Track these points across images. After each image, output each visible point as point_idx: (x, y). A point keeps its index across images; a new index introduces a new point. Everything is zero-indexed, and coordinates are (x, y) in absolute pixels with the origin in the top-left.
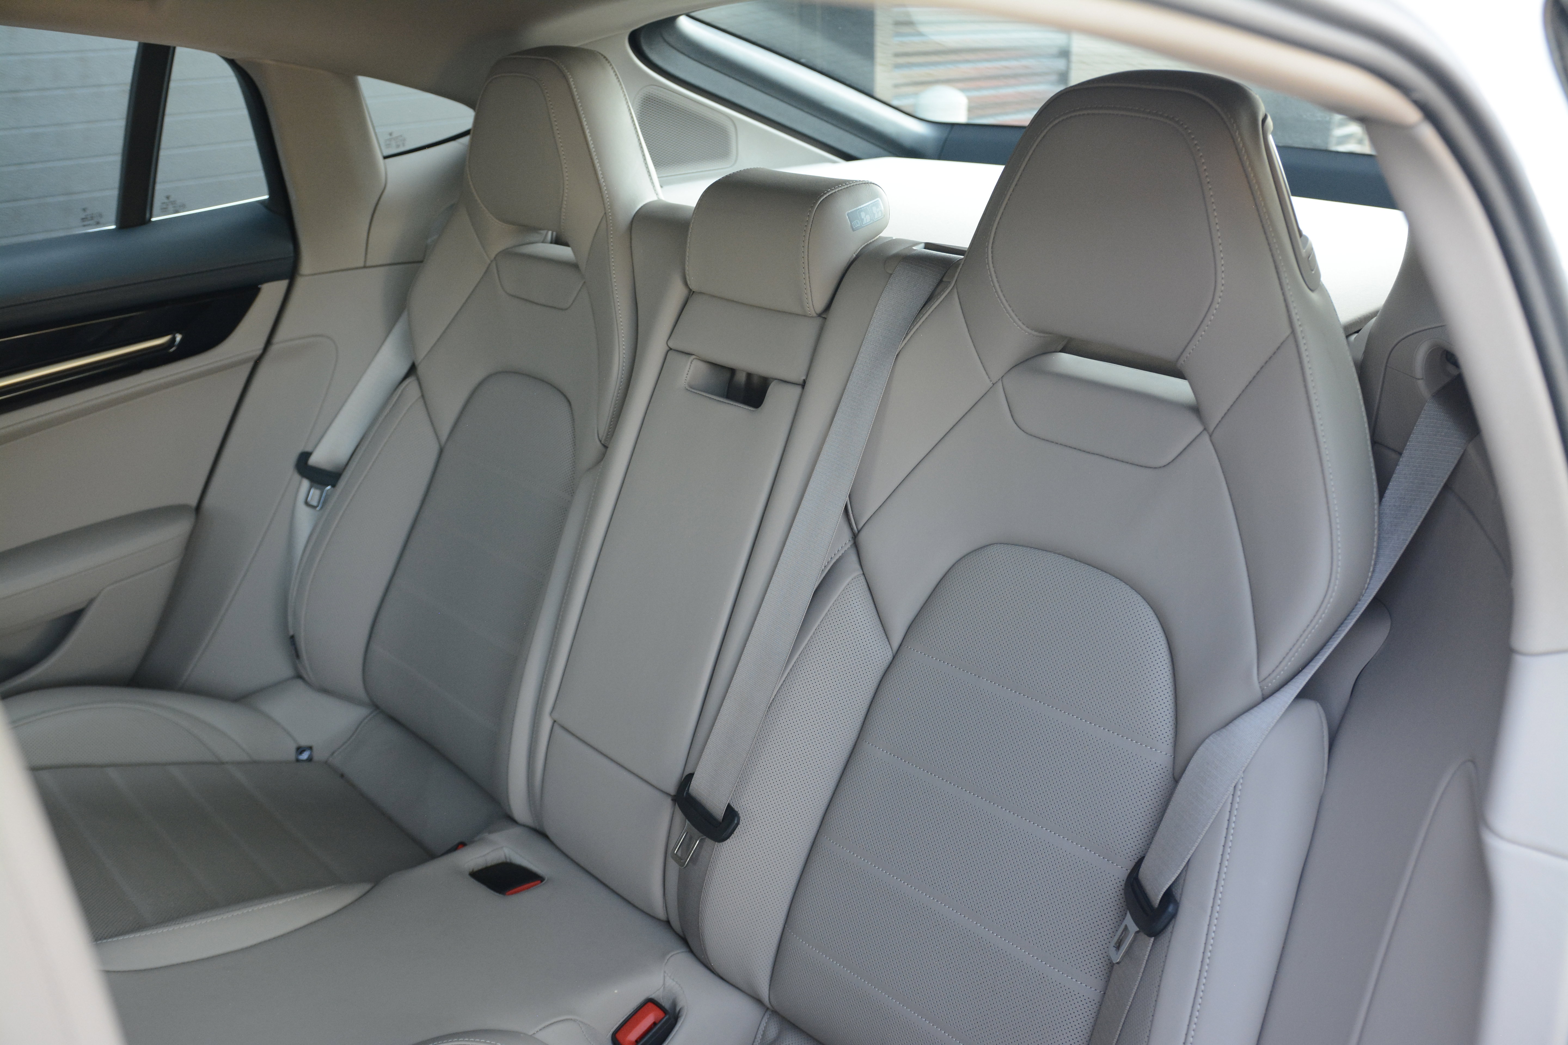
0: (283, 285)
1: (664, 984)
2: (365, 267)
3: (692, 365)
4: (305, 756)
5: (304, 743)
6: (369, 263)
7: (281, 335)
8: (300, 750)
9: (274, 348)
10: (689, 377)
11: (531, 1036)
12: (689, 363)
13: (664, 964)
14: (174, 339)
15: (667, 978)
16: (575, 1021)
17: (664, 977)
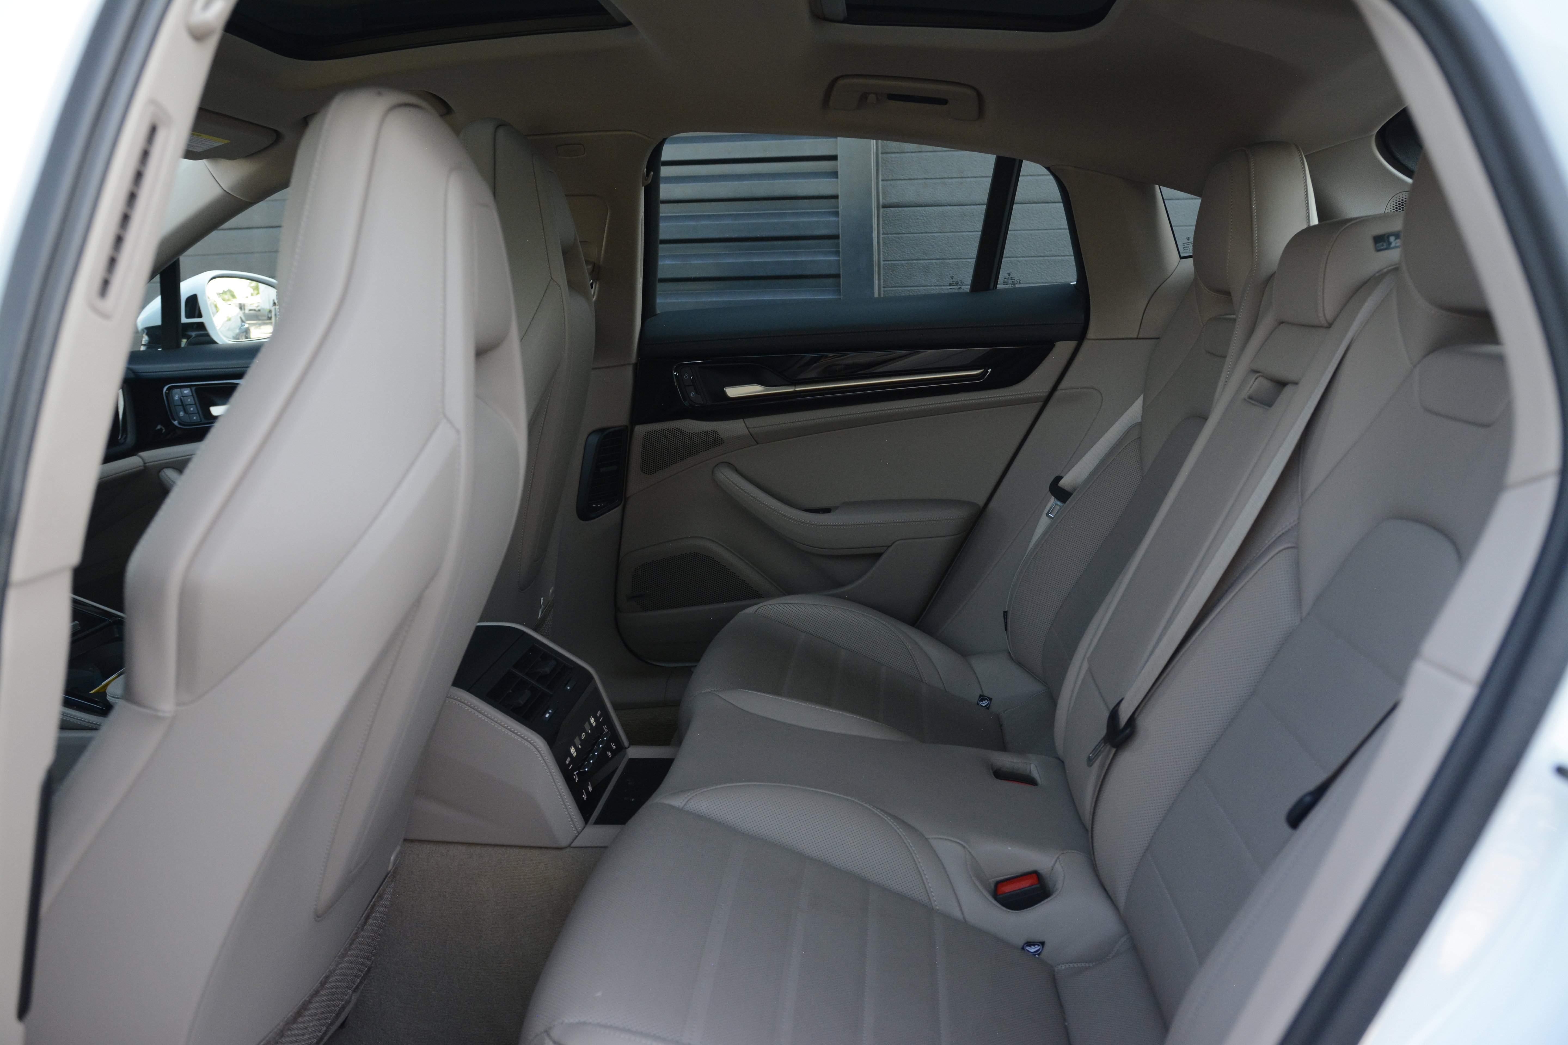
0: (1072, 344)
1: (1053, 867)
2: (1137, 338)
3: (1257, 380)
4: (984, 703)
5: (986, 694)
6: (1141, 336)
7: (1064, 384)
8: (982, 698)
9: (1057, 394)
10: (1251, 390)
11: (926, 838)
12: (1254, 378)
13: (1062, 852)
14: (986, 372)
15: (1058, 863)
16: (964, 847)
17: (1056, 861)
